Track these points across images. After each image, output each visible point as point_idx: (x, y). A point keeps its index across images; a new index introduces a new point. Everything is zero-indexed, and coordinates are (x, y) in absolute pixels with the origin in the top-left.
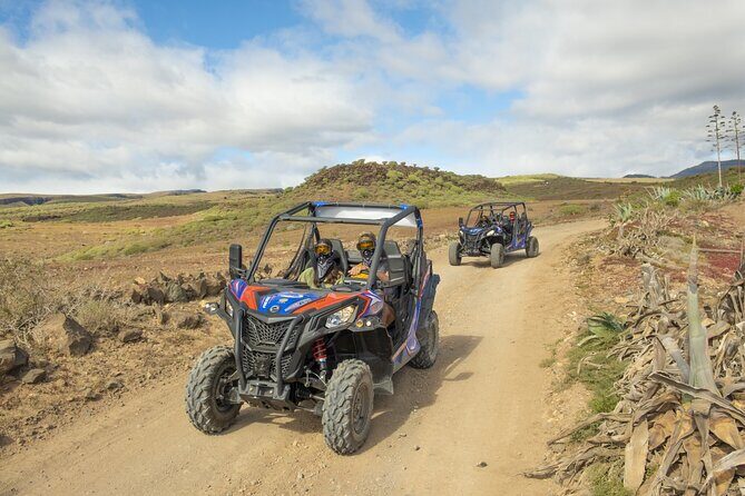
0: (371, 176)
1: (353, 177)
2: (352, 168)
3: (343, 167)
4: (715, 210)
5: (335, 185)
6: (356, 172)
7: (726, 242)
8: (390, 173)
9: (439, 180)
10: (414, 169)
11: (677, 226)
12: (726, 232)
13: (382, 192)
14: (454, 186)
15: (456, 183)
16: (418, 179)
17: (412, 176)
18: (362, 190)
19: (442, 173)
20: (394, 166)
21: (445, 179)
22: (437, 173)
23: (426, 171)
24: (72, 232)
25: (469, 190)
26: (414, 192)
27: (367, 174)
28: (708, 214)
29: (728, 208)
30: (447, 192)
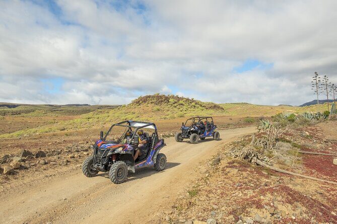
0: (162, 101)
1: (153, 101)
2: (153, 97)
3: (149, 97)
4: (313, 125)
5: (145, 104)
6: (155, 99)
7: (318, 146)
8: (171, 100)
9: (193, 104)
10: (182, 99)
11: (290, 135)
12: (319, 139)
13: (167, 108)
14: (200, 107)
15: (201, 106)
16: (184, 103)
17: (181, 102)
18: (158, 107)
19: (195, 101)
20: (173, 97)
21: (196, 104)
22: (193, 101)
23: (188, 100)
24: (23, 121)
25: (207, 109)
26: (181, 109)
27: (160, 100)
28: (309, 128)
29: (321, 125)
30: (197, 110)
